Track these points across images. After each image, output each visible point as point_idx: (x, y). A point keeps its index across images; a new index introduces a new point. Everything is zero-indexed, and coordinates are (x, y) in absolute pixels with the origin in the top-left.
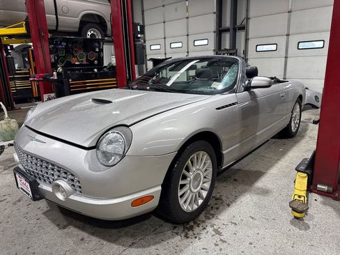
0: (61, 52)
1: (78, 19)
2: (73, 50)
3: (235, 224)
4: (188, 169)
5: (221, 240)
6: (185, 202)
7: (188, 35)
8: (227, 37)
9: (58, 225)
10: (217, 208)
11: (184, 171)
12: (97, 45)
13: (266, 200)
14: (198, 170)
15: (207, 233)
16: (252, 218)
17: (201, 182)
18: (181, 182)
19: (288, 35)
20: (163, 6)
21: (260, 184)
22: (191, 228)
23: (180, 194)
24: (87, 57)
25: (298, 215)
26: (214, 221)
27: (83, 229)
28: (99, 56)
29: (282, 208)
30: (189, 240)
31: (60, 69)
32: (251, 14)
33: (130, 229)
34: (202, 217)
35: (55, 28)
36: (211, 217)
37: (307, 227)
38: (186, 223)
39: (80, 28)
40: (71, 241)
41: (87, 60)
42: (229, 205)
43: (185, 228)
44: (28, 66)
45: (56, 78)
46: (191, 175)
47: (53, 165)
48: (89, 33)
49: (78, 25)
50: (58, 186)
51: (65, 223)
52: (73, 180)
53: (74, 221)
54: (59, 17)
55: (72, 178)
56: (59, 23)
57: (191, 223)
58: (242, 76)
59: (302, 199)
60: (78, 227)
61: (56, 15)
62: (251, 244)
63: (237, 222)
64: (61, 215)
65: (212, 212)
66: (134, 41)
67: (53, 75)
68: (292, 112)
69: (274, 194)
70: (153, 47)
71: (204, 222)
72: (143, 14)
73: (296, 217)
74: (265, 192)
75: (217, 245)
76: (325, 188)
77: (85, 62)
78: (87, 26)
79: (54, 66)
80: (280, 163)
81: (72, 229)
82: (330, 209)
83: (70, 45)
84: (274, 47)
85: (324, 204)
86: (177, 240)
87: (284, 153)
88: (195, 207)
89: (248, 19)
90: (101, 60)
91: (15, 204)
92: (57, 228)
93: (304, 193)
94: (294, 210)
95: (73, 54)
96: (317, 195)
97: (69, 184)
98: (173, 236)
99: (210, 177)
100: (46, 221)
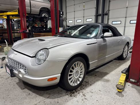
0: (31, 22)
1: (39, 9)
2: (35, 21)
3: (92, 92)
4: (73, 68)
5: (85, 98)
6: (71, 82)
7: (84, 17)
8: (100, 18)
9: (21, 88)
10: (86, 86)
11: (71, 69)
12: (45, 19)
13: (107, 84)
14: (78, 69)
15: (80, 95)
16: (100, 91)
17: (79, 75)
18: (70, 73)
19: (126, 17)
20: (74, 5)
21: (106, 78)
22: (74, 93)
23: (69, 78)
24: (41, 24)
25: (119, 91)
26: (84, 91)
27: (30, 90)
28: (46, 24)
29: (113, 88)
30: (72, 97)
31: (30, 28)
32: (111, 8)
33: (49, 91)
34: (79, 89)
35: (30, 13)
36: (82, 89)
37: (123, 96)
38: (72, 90)
39: (40, 13)
40: (25, 94)
41: (41, 25)
42: (91, 85)
43: (71, 92)
44: (20, 28)
45: (28, 32)
46: (74, 71)
47: (18, 63)
48: (43, 15)
49: (39, 12)
50: (20, 71)
51: (24, 87)
52: (25, 69)
53: (28, 87)
54: (31, 8)
55: (25, 68)
56: (32, 11)
57: (74, 91)
58: (101, 32)
59: (122, 84)
60: (29, 89)
61: (30, 7)
62: (97, 101)
63: (93, 92)
64: (23, 84)
65: (83, 87)
66: (59, 18)
67: (27, 31)
68: (124, 49)
69: (111, 82)
70: (69, 22)
71: (79, 91)
72: (66, 8)
73: (119, 92)
74: (108, 81)
75: (83, 100)
76: (133, 81)
77: (40, 26)
78: (43, 12)
79: (28, 27)
80: (116, 70)
81: (26, 90)
82: (134, 89)
83: (34, 19)
84: (120, 22)
85: (132, 87)
86: (67, 97)
87: (119, 66)
88: (76, 84)
89: (109, 10)
90: (47, 25)
91: (6, 79)
92: (20, 89)
93: (123, 82)
94: (118, 88)
95: (35, 23)
96: (130, 83)
97: (24, 71)
98: (65, 95)
99: (83, 73)
100: (17, 86)
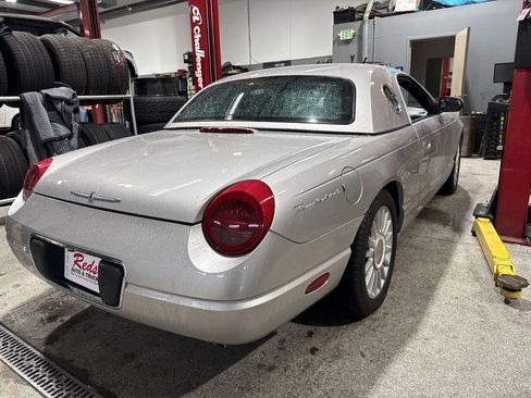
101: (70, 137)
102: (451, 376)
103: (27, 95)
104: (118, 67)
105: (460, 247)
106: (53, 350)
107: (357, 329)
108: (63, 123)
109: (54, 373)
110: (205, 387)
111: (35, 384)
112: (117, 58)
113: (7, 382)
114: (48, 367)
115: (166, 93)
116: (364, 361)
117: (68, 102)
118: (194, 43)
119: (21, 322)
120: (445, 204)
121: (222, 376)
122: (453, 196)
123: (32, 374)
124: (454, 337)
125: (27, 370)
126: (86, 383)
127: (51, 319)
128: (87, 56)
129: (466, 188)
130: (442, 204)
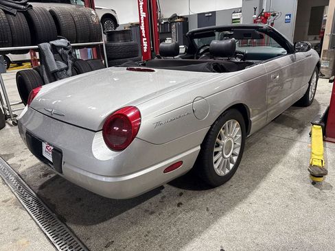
101: (67, 69)
102: (256, 228)
103: (42, 45)
104: (95, 25)
105: (298, 144)
106: (42, 193)
107: (210, 194)
108: (63, 61)
109: (39, 205)
110: (113, 220)
111: (29, 210)
112: (94, 19)
113: (16, 208)
114: (37, 202)
115: (125, 40)
116: (207, 213)
117: (65, 48)
118: (139, 8)
119: (30, 175)
120: (300, 114)
121: (124, 214)
122: (307, 108)
123: (28, 205)
124: (269, 204)
125: (27, 202)
126: (53, 212)
127: (45, 175)
128: (76, 19)
129: (320, 102)
130: (298, 114)
